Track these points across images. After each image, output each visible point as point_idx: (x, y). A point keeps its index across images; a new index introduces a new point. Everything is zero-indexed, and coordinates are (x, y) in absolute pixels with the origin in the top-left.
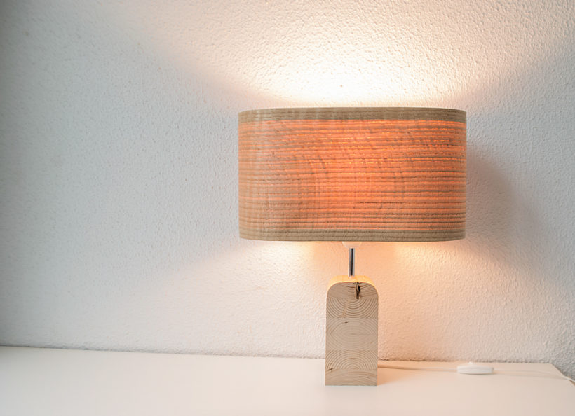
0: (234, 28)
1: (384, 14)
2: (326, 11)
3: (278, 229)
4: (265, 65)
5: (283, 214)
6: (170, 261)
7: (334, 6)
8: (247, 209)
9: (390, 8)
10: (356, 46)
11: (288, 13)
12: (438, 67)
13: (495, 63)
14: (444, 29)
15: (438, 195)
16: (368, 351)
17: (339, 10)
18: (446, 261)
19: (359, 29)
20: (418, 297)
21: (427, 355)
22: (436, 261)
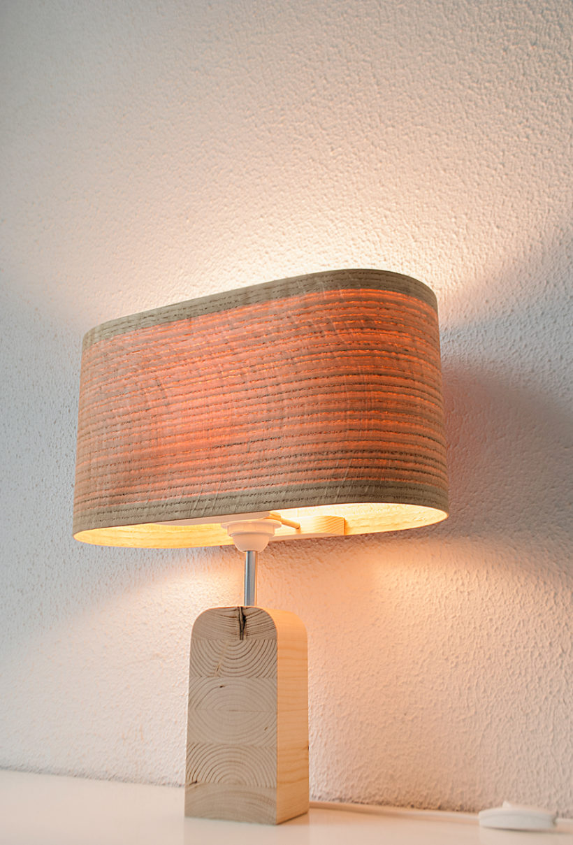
0: (146, 264)
1: (345, 193)
2: (263, 211)
3: (101, 508)
5: (108, 483)
7: (275, 202)
9: (353, 183)
10: (305, 249)
11: (214, 227)
12: (432, 250)
13: (532, 220)
14: (439, 190)
15: (345, 416)
16: (260, 747)
17: (282, 206)
18: (472, 591)
19: (309, 224)
20: (421, 668)
21: (447, 797)
22: (450, 593)
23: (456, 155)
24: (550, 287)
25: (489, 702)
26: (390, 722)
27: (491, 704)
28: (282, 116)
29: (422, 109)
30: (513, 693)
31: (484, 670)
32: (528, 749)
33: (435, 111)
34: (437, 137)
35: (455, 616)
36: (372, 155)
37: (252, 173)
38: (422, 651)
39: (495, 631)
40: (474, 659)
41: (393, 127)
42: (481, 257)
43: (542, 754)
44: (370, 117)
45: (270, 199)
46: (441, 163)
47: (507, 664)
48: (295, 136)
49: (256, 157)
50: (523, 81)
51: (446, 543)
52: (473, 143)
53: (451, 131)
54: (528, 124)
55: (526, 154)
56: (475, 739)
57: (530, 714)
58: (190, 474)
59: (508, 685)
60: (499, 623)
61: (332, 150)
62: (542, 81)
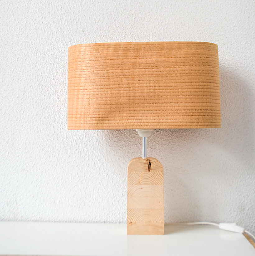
3: (96, 122)
5: (100, 112)
8: (75, 109)
15: (201, 98)
16: (157, 209)
58: (138, 112)
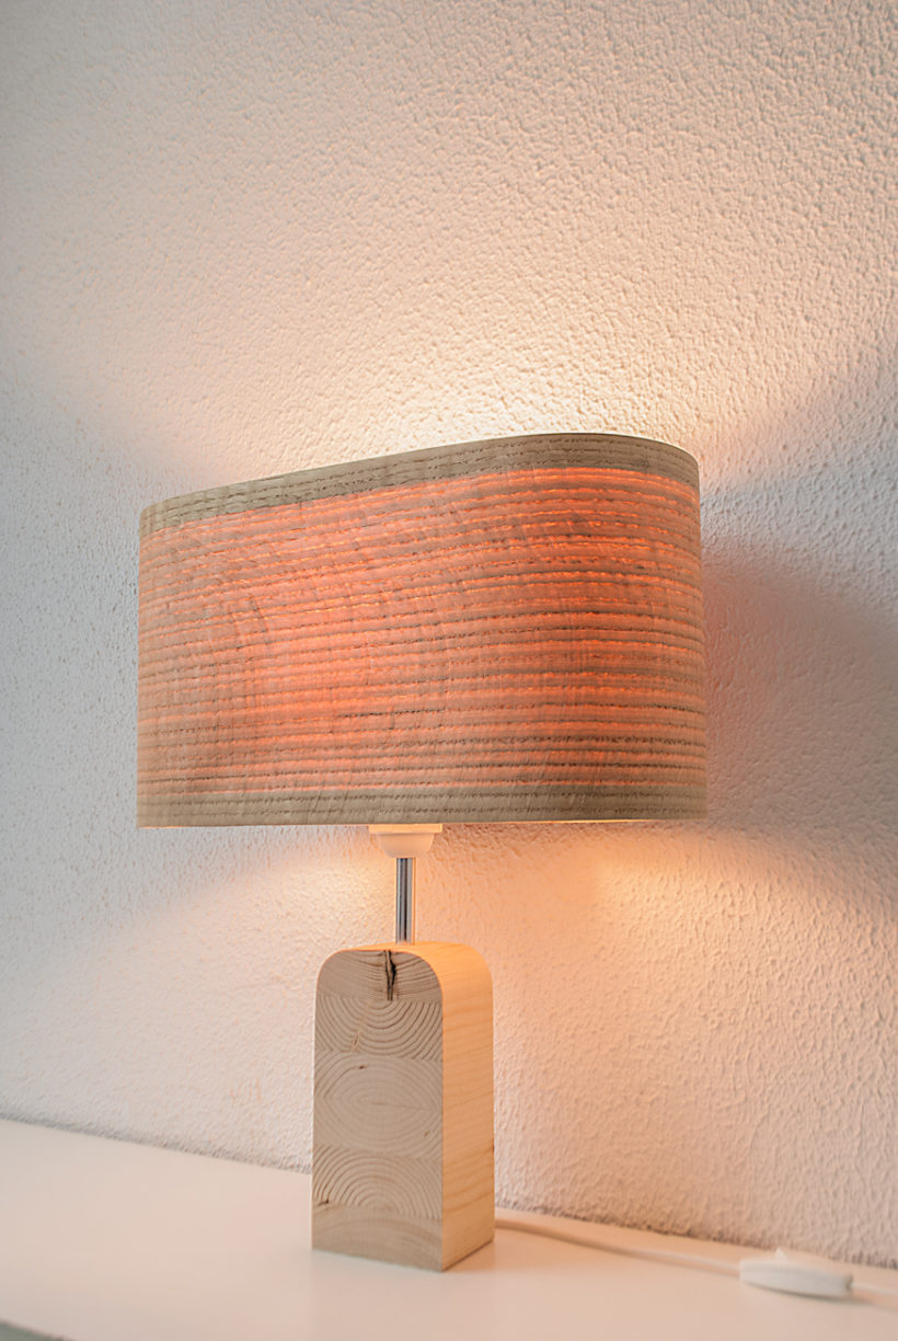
0: (245, 353)
1: (559, 246)
2: (427, 272)
3: (175, 796)
4: (302, 425)
5: (184, 757)
6: (106, 905)
7: (447, 257)
8: (145, 749)
9: (572, 229)
10: (494, 341)
11: (350, 296)
12: (699, 353)
13: (864, 308)
14: (713, 248)
15: (541, 681)
16: (418, 1159)
17: (458, 263)
18: (746, 916)
19: (503, 297)
20: (666, 1027)
21: (699, 1219)
22: (713, 917)
23: (741, 186)
24: (888, 426)
25: (766, 1085)
26: (619, 1102)
27: (769, 1088)
28: (457, 103)
29: (689, 100)
30: (803, 1074)
31: (759, 1037)
32: (822, 1159)
33: (710, 105)
34: (712, 152)
35: (719, 953)
36: (603, 181)
37: (410, 203)
38: (668, 1001)
39: (780, 979)
40: (746, 1019)
41: (639, 130)
42: (777, 371)
43: (842, 1167)
44: (602, 111)
45: (439, 250)
46: (717, 200)
47: (795, 1030)
48: (479, 140)
49: (417, 176)
50: (858, 55)
51: (710, 838)
52: (771, 167)
53: (736, 142)
54: (864, 135)
55: (858, 189)
56: (743, 1138)
57: (828, 1108)
58: (306, 755)
59: (796, 1062)
60: (786, 967)
61: (540, 168)
62: (891, 55)
